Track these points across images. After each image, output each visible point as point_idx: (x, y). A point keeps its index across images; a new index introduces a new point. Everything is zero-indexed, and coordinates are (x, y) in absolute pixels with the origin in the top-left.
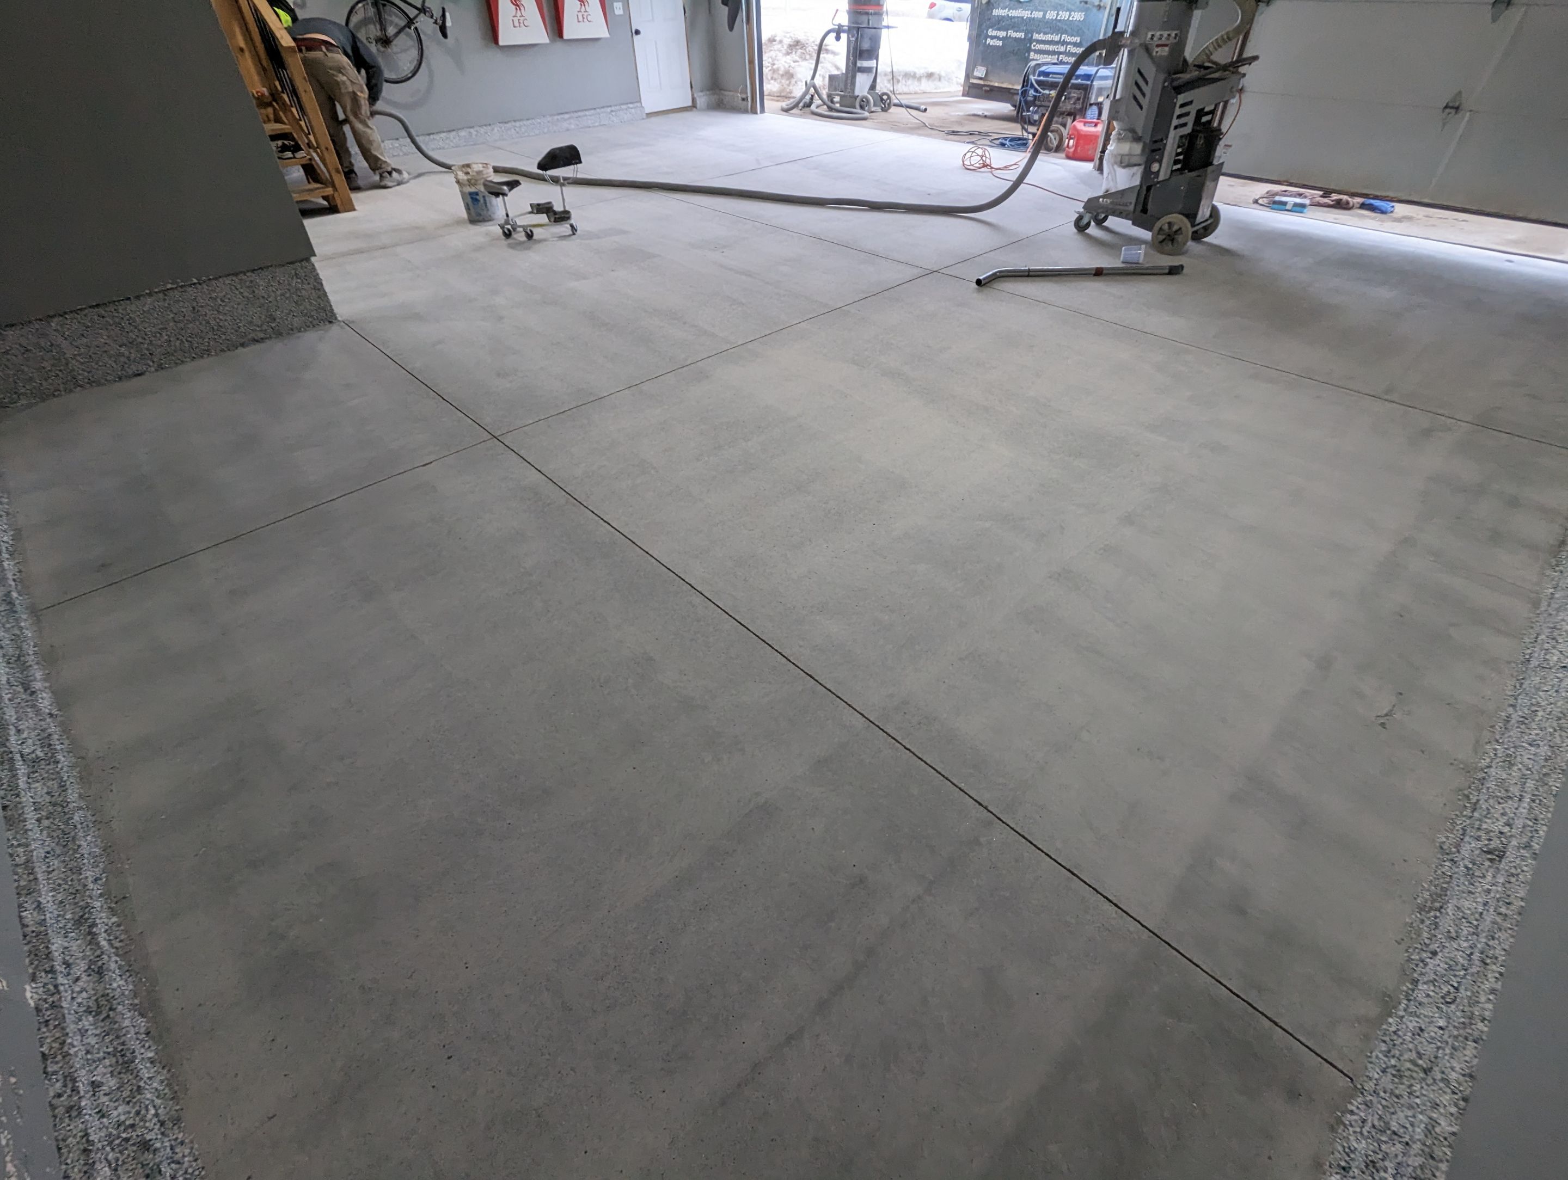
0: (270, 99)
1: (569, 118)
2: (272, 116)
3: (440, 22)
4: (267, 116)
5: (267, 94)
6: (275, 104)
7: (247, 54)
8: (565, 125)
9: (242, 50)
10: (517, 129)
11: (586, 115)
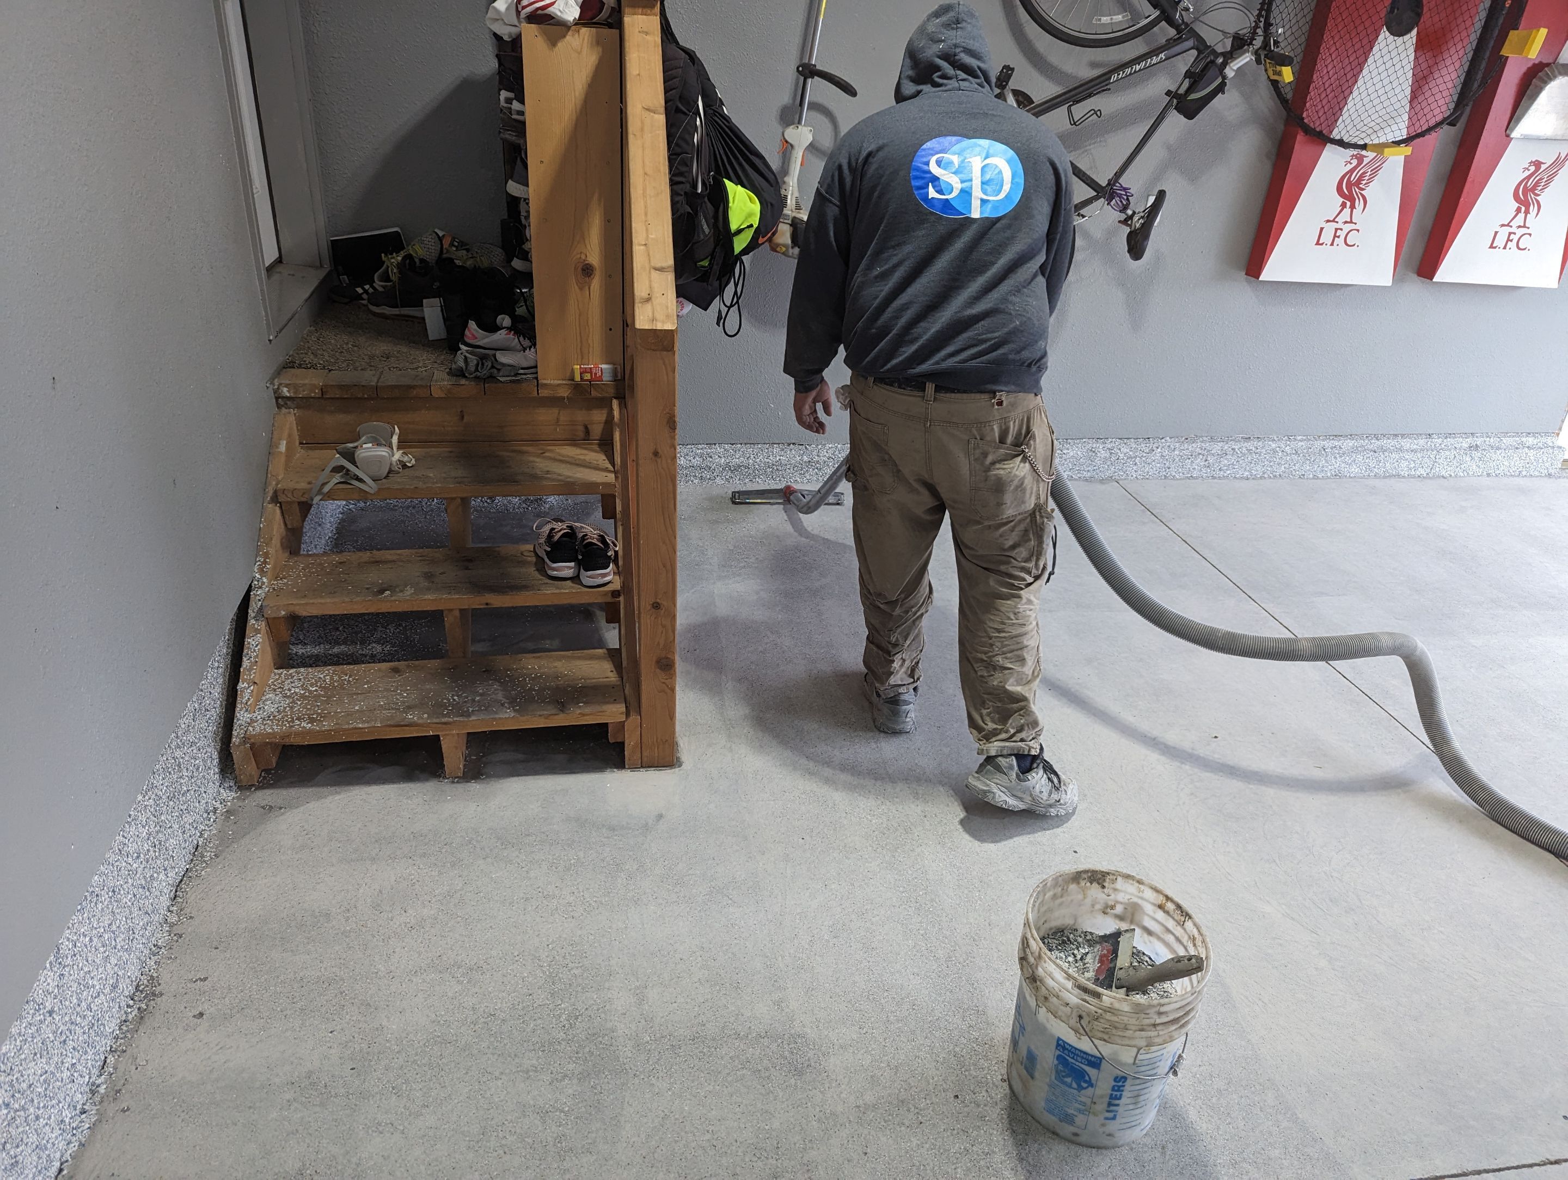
0: (611, 391)
1: (1355, 450)
2: (597, 431)
3: (1137, 222)
4: (587, 431)
5: (607, 377)
6: (615, 403)
7: (596, 283)
8: (1337, 464)
9: (587, 270)
10: (1211, 460)
11: (1400, 450)
